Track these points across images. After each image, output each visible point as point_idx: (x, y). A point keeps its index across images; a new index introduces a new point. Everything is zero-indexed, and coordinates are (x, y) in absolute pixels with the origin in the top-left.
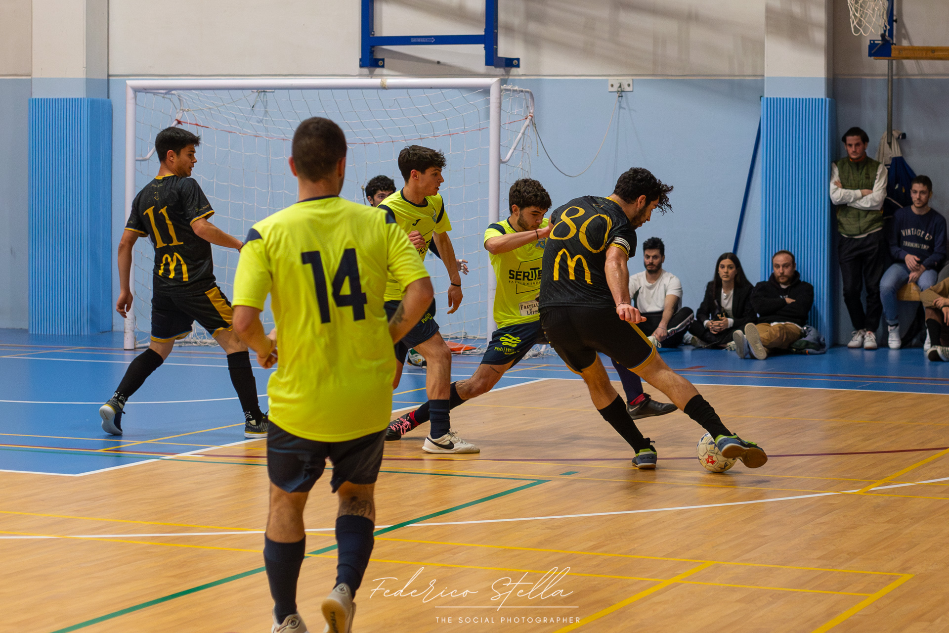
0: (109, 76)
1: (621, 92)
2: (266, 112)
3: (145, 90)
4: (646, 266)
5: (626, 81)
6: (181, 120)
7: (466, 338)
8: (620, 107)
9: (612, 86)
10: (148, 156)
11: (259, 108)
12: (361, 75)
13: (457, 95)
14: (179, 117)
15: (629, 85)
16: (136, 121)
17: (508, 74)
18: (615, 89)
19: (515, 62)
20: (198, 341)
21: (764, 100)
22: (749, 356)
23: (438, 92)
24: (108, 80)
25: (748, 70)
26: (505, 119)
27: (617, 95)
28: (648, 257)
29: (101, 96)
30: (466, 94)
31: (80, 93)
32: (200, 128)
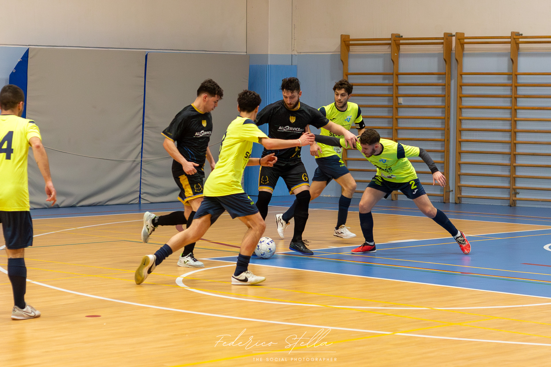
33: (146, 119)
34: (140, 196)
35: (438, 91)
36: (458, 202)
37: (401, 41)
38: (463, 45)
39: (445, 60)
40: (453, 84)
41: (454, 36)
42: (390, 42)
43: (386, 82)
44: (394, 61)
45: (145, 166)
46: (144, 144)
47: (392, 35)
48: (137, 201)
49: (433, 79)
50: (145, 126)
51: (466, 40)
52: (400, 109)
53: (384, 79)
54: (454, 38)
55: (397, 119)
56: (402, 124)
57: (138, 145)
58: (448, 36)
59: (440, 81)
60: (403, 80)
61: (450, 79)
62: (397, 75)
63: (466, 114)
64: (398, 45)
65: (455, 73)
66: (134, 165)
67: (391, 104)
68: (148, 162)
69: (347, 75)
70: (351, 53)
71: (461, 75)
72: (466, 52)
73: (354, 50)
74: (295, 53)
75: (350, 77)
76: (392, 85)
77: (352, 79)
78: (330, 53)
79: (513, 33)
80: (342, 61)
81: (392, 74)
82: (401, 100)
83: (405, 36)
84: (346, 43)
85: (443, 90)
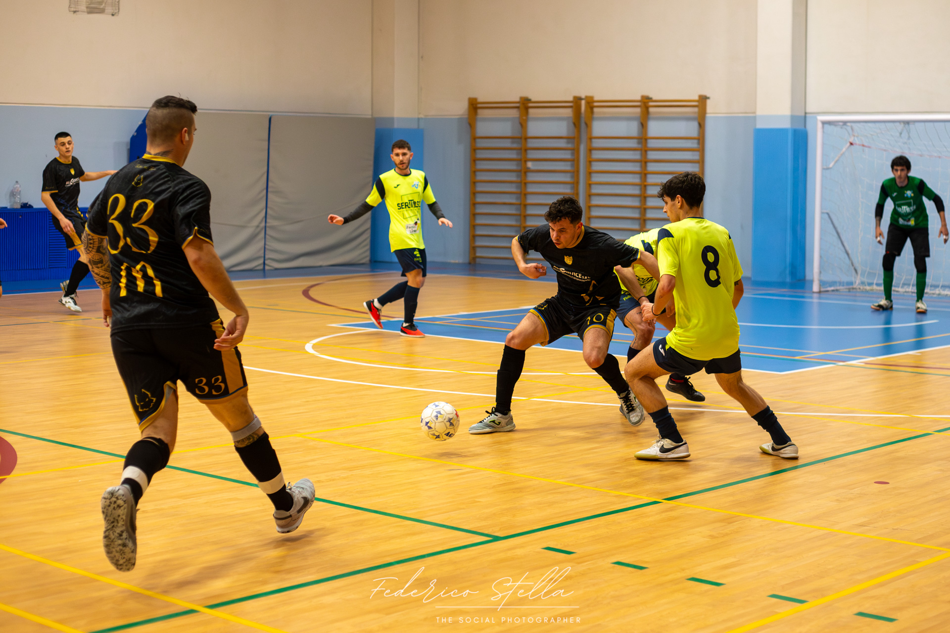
0: (806, 113)
2: (908, 137)
3: (830, 123)
6: (854, 142)
10: (831, 165)
11: (905, 134)
14: (851, 140)
16: (823, 144)
20: (862, 288)
24: (805, 117)
29: (800, 127)
31: (786, 125)
32: (865, 148)
33: (270, 184)
34: (264, 263)
35: (567, 155)
37: (531, 105)
38: (592, 108)
39: (574, 124)
40: (582, 148)
41: (583, 99)
42: (517, 105)
43: (515, 146)
44: (523, 125)
45: (269, 232)
46: (268, 210)
47: (521, 98)
48: (261, 267)
49: (562, 144)
50: (269, 190)
51: (596, 104)
52: (529, 174)
53: (513, 143)
54: (583, 102)
55: (525, 184)
56: (530, 189)
57: (262, 210)
58: (578, 100)
59: (570, 146)
60: (532, 144)
61: (580, 142)
62: (526, 138)
63: (596, 178)
64: (527, 108)
65: (584, 137)
66: (258, 229)
67: (519, 168)
68: (273, 228)
69: (474, 138)
70: (479, 116)
71: (591, 139)
72: (595, 116)
73: (482, 113)
74: (421, 116)
75: (478, 140)
76: (521, 149)
77: (480, 143)
78: (457, 117)
79: (643, 97)
80: (470, 124)
81: (521, 138)
82: (530, 165)
83: (533, 99)
84: (474, 106)
85: (573, 154)
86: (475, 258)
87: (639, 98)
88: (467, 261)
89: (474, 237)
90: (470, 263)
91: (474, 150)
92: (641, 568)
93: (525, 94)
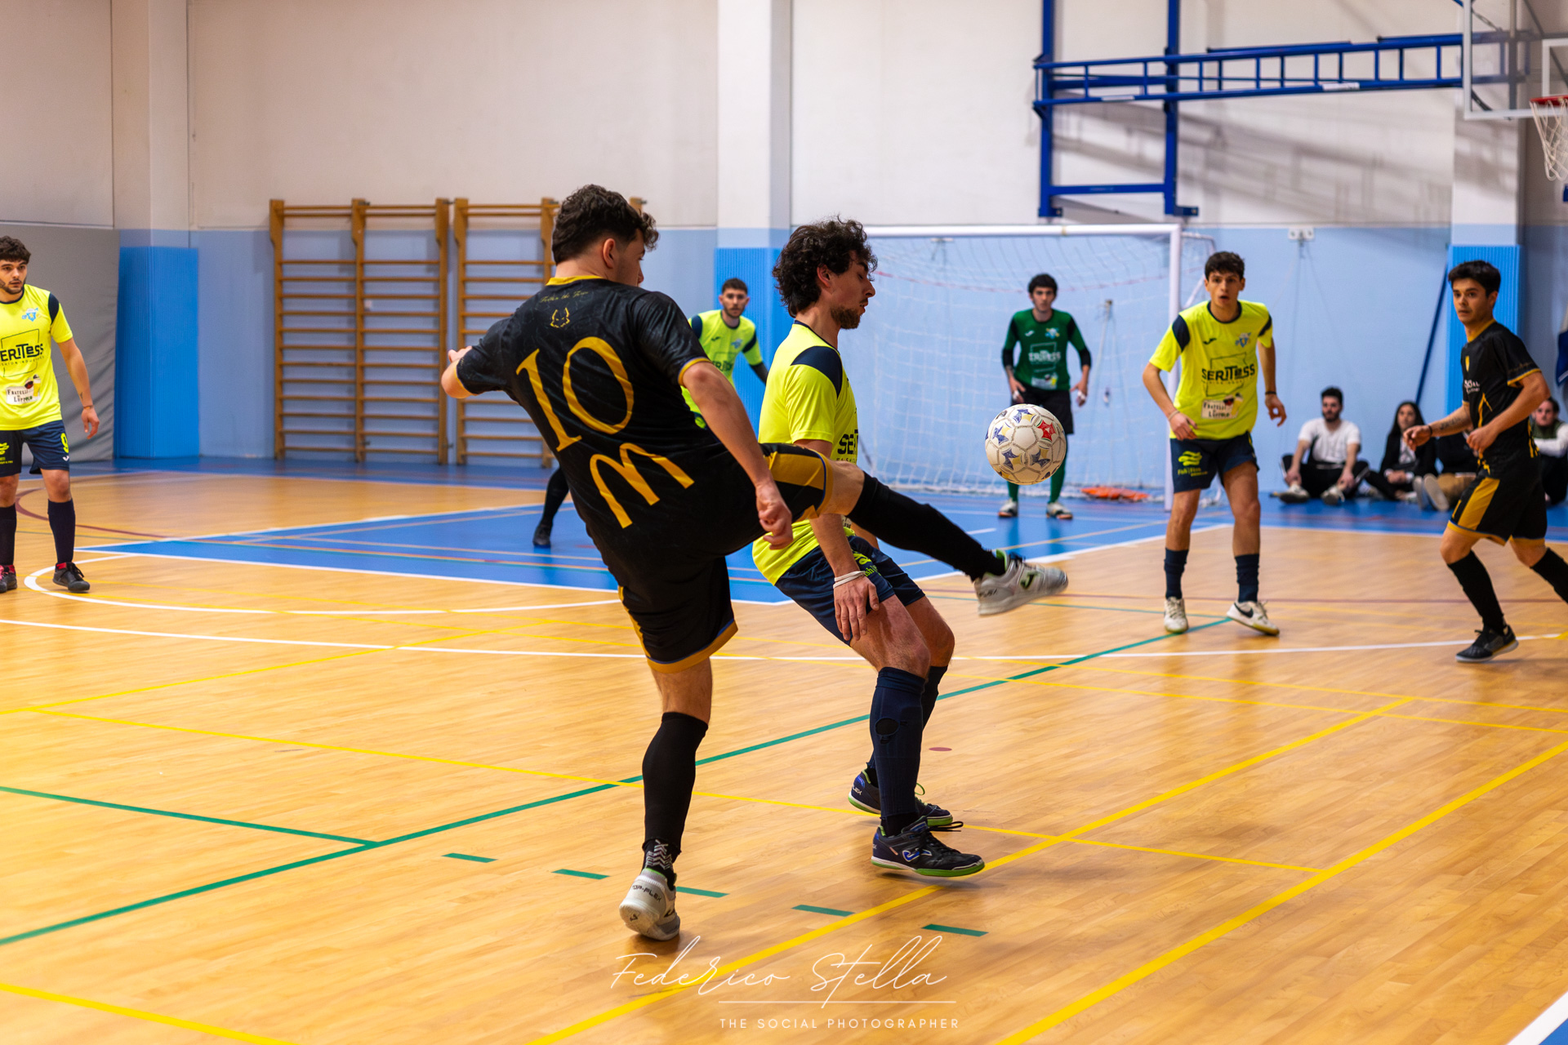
1: (1302, 241)
2: (945, 261)
4: (1324, 415)
5: (1307, 229)
7: (1141, 488)
8: (1301, 256)
9: (1293, 234)
11: (939, 257)
12: (1039, 224)
13: (1137, 244)
15: (1310, 234)
17: (1186, 222)
18: (1297, 236)
19: (1194, 211)
21: (1451, 249)
22: (1430, 508)
23: (1118, 240)
25: (1434, 218)
26: (1186, 267)
27: (1296, 245)
28: (1325, 405)
30: (1146, 243)
31: (763, 243)
32: (882, 277)
35: (429, 290)
36: (461, 461)
37: (369, 211)
38: (465, 216)
39: (439, 241)
40: (451, 279)
41: (452, 203)
42: (349, 211)
43: (345, 275)
44: (357, 242)
47: (354, 201)
49: (420, 272)
51: (471, 211)
52: (369, 319)
53: (341, 270)
55: (362, 334)
56: (371, 341)
58: (443, 204)
59: (431, 275)
60: (371, 272)
61: (447, 269)
62: (363, 264)
63: (473, 325)
64: (363, 217)
65: (454, 262)
67: (351, 310)
69: (281, 263)
70: (287, 229)
71: (465, 264)
72: (471, 229)
73: (292, 224)
74: (194, 228)
75: (286, 267)
76: (354, 280)
77: (290, 271)
78: (253, 230)
79: (544, 200)
80: (273, 242)
81: (355, 263)
82: (369, 304)
83: (373, 203)
84: (279, 213)
85: (436, 288)
86: (283, 451)
87: (538, 202)
88: (271, 454)
89: (282, 417)
90: (275, 458)
91: (281, 281)
92: (600, 877)
93: (359, 196)
